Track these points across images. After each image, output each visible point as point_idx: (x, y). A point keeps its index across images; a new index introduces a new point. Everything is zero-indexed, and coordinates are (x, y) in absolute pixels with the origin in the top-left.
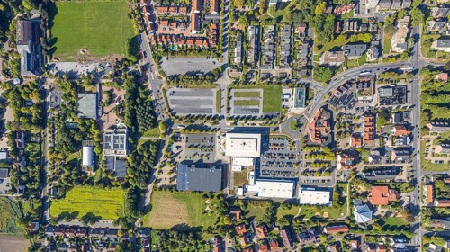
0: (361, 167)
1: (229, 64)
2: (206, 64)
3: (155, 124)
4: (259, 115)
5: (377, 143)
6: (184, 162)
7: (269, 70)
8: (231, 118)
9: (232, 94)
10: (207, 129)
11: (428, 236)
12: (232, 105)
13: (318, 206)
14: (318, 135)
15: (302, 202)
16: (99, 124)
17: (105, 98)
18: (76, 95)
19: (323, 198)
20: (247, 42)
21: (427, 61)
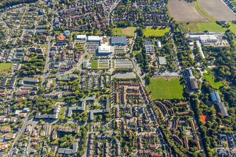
0: (66, 46)
1: (110, 76)
2: (119, 76)
3: (136, 56)
4: (99, 60)
5: (61, 52)
6: (125, 45)
7: (95, 74)
8: (109, 59)
9: (109, 67)
10: (117, 55)
11: (49, 29)
12: (109, 63)
13: (80, 34)
14: (79, 53)
15: (85, 35)
16: (157, 55)
17: (156, 64)
18: (167, 63)
19: (79, 37)
20: (104, 83)
21: (41, 77)
